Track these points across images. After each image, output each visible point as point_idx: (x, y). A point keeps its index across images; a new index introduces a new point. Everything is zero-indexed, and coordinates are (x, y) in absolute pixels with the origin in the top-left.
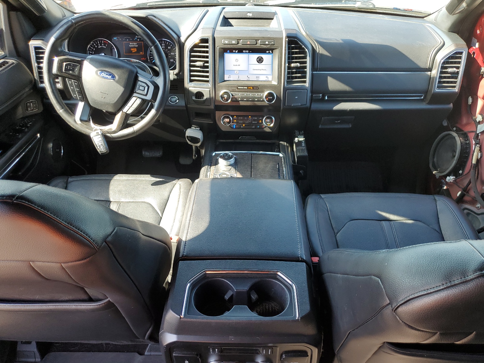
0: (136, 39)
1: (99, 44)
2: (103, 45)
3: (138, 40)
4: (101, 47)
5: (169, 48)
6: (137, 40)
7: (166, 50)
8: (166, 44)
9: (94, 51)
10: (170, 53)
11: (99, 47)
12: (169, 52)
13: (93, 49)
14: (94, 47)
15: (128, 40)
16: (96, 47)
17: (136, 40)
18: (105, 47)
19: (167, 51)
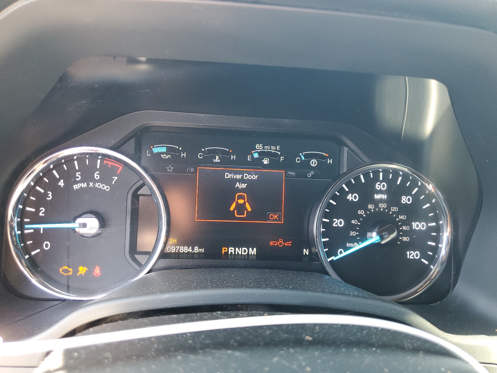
0: (256, 155)
1: (78, 174)
2: (97, 176)
3: (266, 162)
4: (84, 185)
5: (405, 200)
6: (260, 160)
7: (394, 209)
8: (391, 183)
9: (46, 204)
10: (407, 222)
11: (76, 187)
12: (401, 217)
13: (46, 195)
14: (53, 185)
15: (217, 160)
16: (61, 183)
17: (257, 163)
18: (106, 188)
19: (398, 214)
